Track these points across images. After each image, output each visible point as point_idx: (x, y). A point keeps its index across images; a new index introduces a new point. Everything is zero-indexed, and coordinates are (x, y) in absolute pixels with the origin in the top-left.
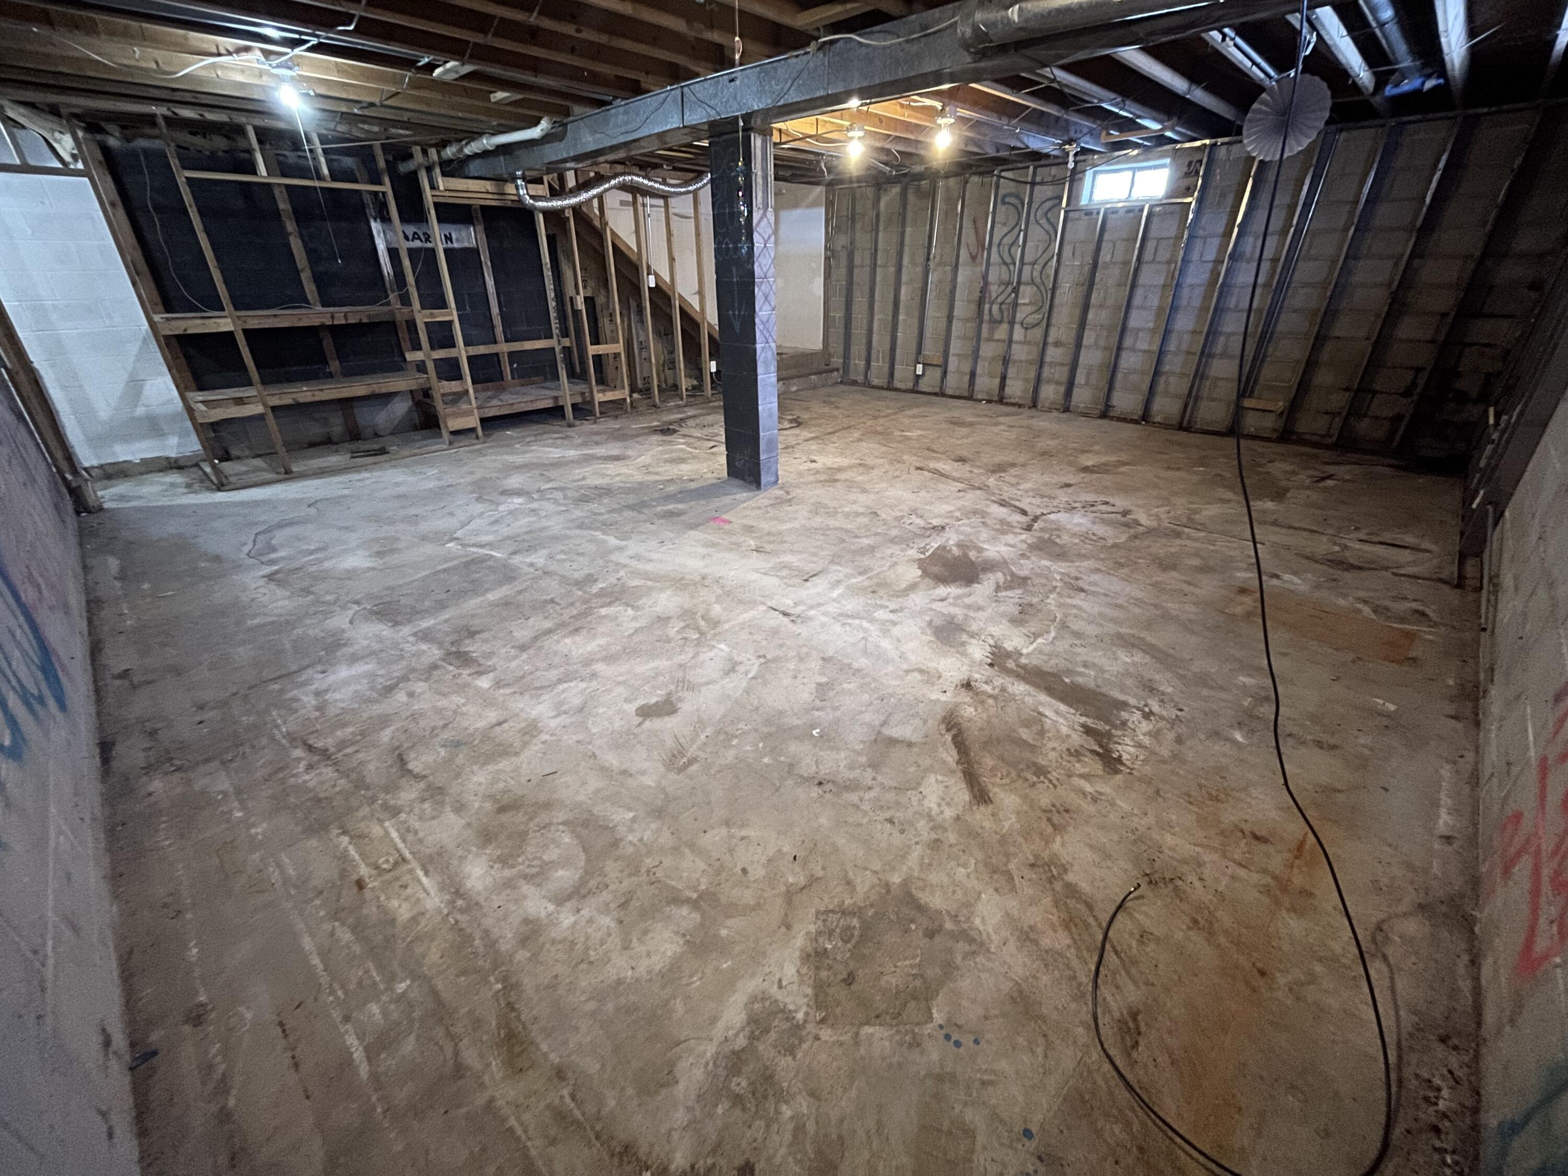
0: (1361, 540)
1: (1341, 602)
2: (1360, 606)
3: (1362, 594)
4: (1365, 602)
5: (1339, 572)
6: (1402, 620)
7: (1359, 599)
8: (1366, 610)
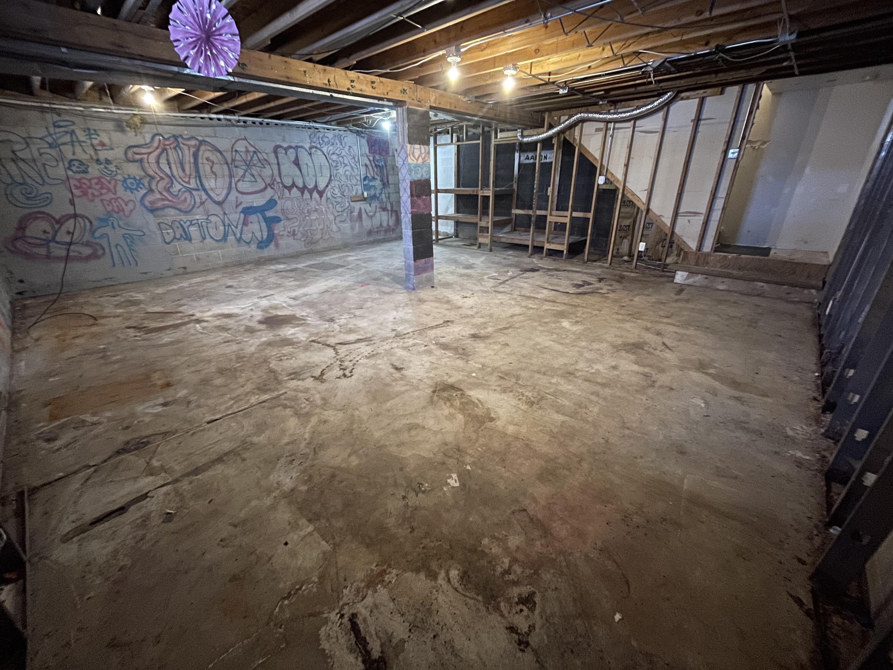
0: (145, 496)
1: (108, 414)
2: (95, 419)
3: (100, 429)
4: (93, 424)
5: (129, 438)
6: (62, 427)
7: (100, 423)
8: (88, 418)
